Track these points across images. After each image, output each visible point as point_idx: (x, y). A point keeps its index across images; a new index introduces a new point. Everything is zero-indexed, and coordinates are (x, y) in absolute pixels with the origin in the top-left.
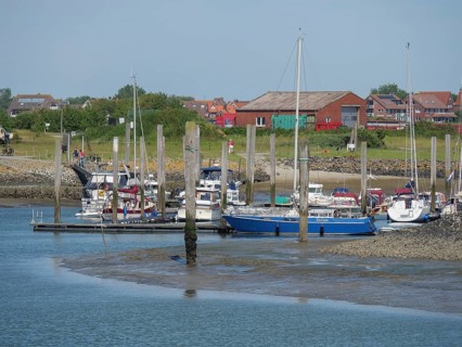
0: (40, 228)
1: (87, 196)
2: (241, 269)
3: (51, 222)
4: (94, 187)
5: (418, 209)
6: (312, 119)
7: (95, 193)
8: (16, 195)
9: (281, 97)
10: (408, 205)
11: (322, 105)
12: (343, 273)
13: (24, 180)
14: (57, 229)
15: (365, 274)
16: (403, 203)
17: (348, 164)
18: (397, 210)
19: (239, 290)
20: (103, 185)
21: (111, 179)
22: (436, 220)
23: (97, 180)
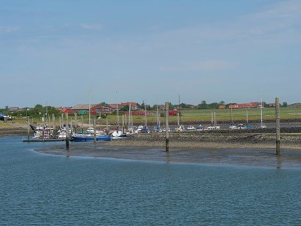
0: (25, 141)
1: (35, 132)
2: (82, 150)
3: (27, 139)
4: (37, 130)
7: (37, 132)
8: (16, 133)
9: (80, 106)
11: (90, 108)
12: (108, 151)
13: (17, 129)
14: (29, 141)
15: (114, 151)
16: (116, 132)
17: (99, 122)
20: (40, 130)
21: (41, 128)
22: (125, 136)
23: (38, 128)
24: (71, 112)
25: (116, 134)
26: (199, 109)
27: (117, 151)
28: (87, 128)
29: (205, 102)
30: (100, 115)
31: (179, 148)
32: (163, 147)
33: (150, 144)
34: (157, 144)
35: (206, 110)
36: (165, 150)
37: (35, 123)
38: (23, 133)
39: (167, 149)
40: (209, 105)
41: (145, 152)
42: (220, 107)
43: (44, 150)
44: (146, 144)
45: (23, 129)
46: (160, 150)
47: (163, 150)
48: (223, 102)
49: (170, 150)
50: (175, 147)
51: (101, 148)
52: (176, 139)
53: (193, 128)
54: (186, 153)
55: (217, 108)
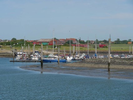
0: (11, 61)
1: (17, 56)
2: (51, 69)
3: (13, 60)
4: (18, 54)
5: (71, 58)
6: (48, 43)
7: (18, 56)
8: (4, 56)
9: (43, 40)
10: (70, 57)
11: (50, 41)
12: (69, 69)
13: (5, 53)
14: (14, 61)
15: (73, 69)
16: (69, 57)
17: (56, 51)
18: (68, 58)
19: (53, 72)
21: (21, 53)
22: (75, 60)
23: (18, 53)
24: (37, 44)
25: (69, 59)
26: (115, 44)
27: (75, 70)
28: (49, 54)
29: (119, 39)
30: (57, 46)
31: (116, 69)
32: (105, 68)
33: (96, 66)
34: (101, 66)
35: (120, 45)
36: (107, 70)
37: (16, 50)
38: (9, 56)
39: (109, 69)
40: (122, 42)
41: (94, 71)
42: (129, 43)
43: (26, 67)
44: (93, 65)
45: (8, 53)
46: (103, 70)
47: (105, 70)
48: (130, 40)
49: (111, 70)
50: (113, 69)
51: (63, 67)
52: (113, 63)
53: (117, 56)
54: (122, 72)
55: (127, 43)
